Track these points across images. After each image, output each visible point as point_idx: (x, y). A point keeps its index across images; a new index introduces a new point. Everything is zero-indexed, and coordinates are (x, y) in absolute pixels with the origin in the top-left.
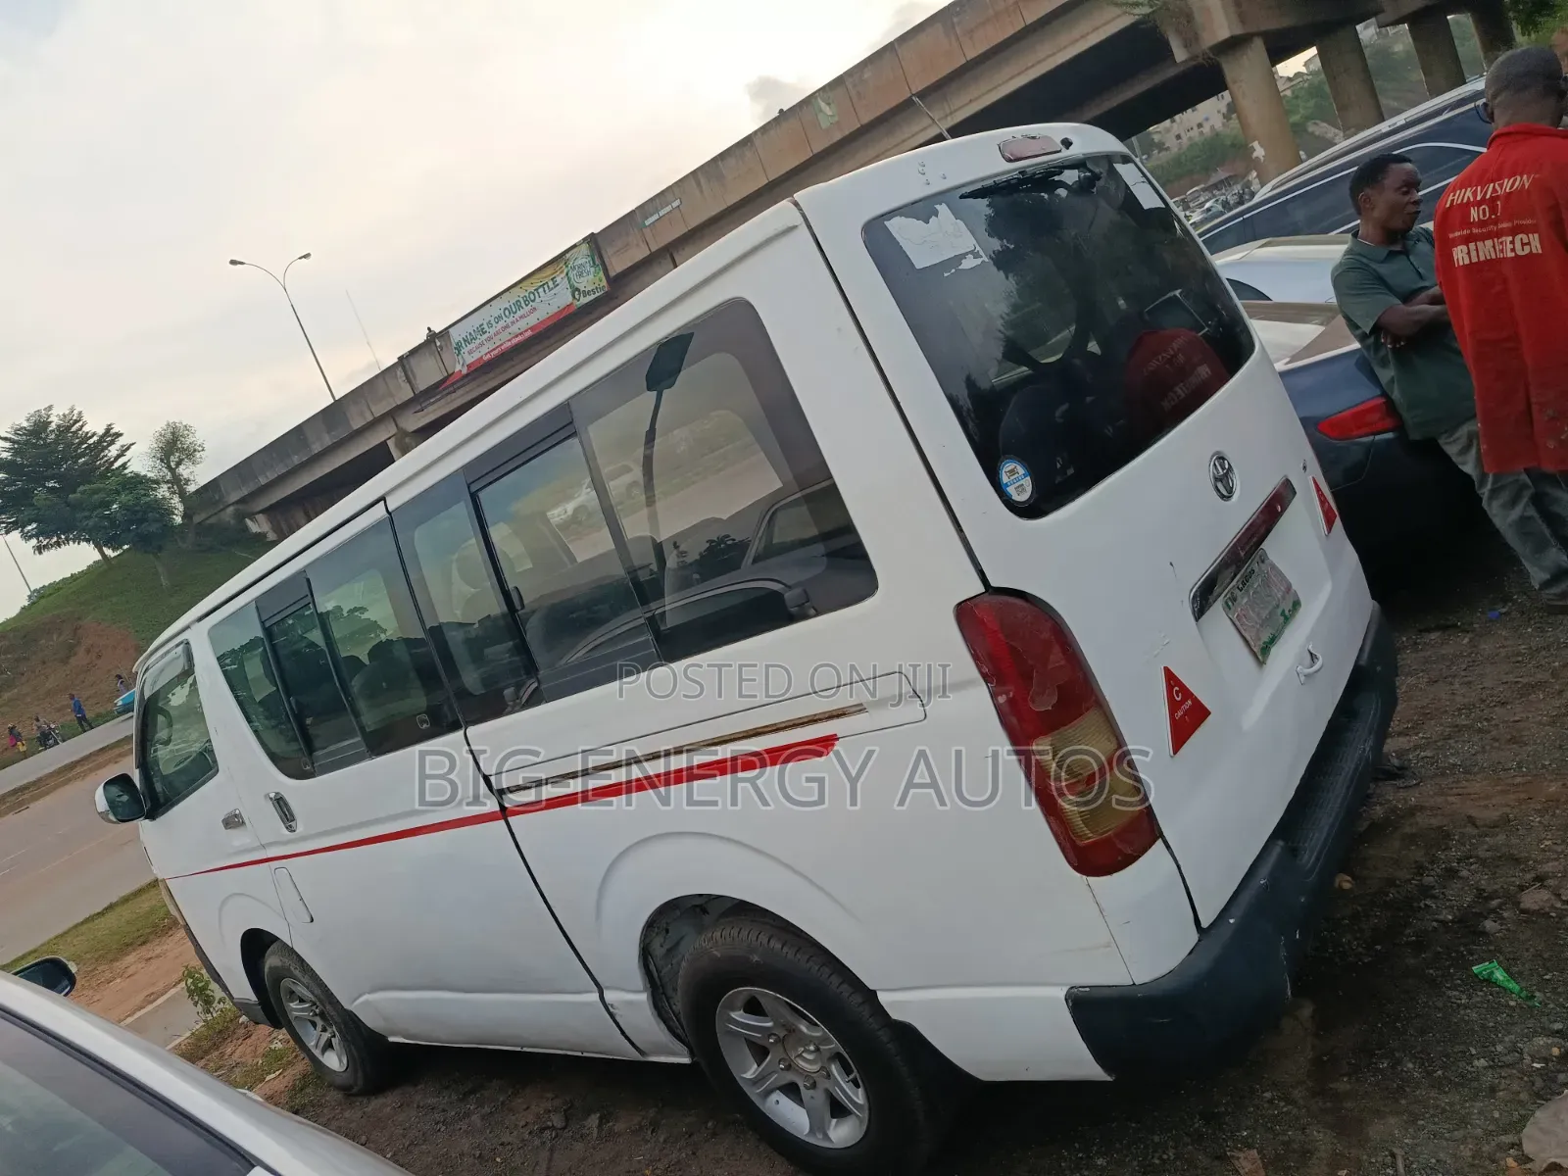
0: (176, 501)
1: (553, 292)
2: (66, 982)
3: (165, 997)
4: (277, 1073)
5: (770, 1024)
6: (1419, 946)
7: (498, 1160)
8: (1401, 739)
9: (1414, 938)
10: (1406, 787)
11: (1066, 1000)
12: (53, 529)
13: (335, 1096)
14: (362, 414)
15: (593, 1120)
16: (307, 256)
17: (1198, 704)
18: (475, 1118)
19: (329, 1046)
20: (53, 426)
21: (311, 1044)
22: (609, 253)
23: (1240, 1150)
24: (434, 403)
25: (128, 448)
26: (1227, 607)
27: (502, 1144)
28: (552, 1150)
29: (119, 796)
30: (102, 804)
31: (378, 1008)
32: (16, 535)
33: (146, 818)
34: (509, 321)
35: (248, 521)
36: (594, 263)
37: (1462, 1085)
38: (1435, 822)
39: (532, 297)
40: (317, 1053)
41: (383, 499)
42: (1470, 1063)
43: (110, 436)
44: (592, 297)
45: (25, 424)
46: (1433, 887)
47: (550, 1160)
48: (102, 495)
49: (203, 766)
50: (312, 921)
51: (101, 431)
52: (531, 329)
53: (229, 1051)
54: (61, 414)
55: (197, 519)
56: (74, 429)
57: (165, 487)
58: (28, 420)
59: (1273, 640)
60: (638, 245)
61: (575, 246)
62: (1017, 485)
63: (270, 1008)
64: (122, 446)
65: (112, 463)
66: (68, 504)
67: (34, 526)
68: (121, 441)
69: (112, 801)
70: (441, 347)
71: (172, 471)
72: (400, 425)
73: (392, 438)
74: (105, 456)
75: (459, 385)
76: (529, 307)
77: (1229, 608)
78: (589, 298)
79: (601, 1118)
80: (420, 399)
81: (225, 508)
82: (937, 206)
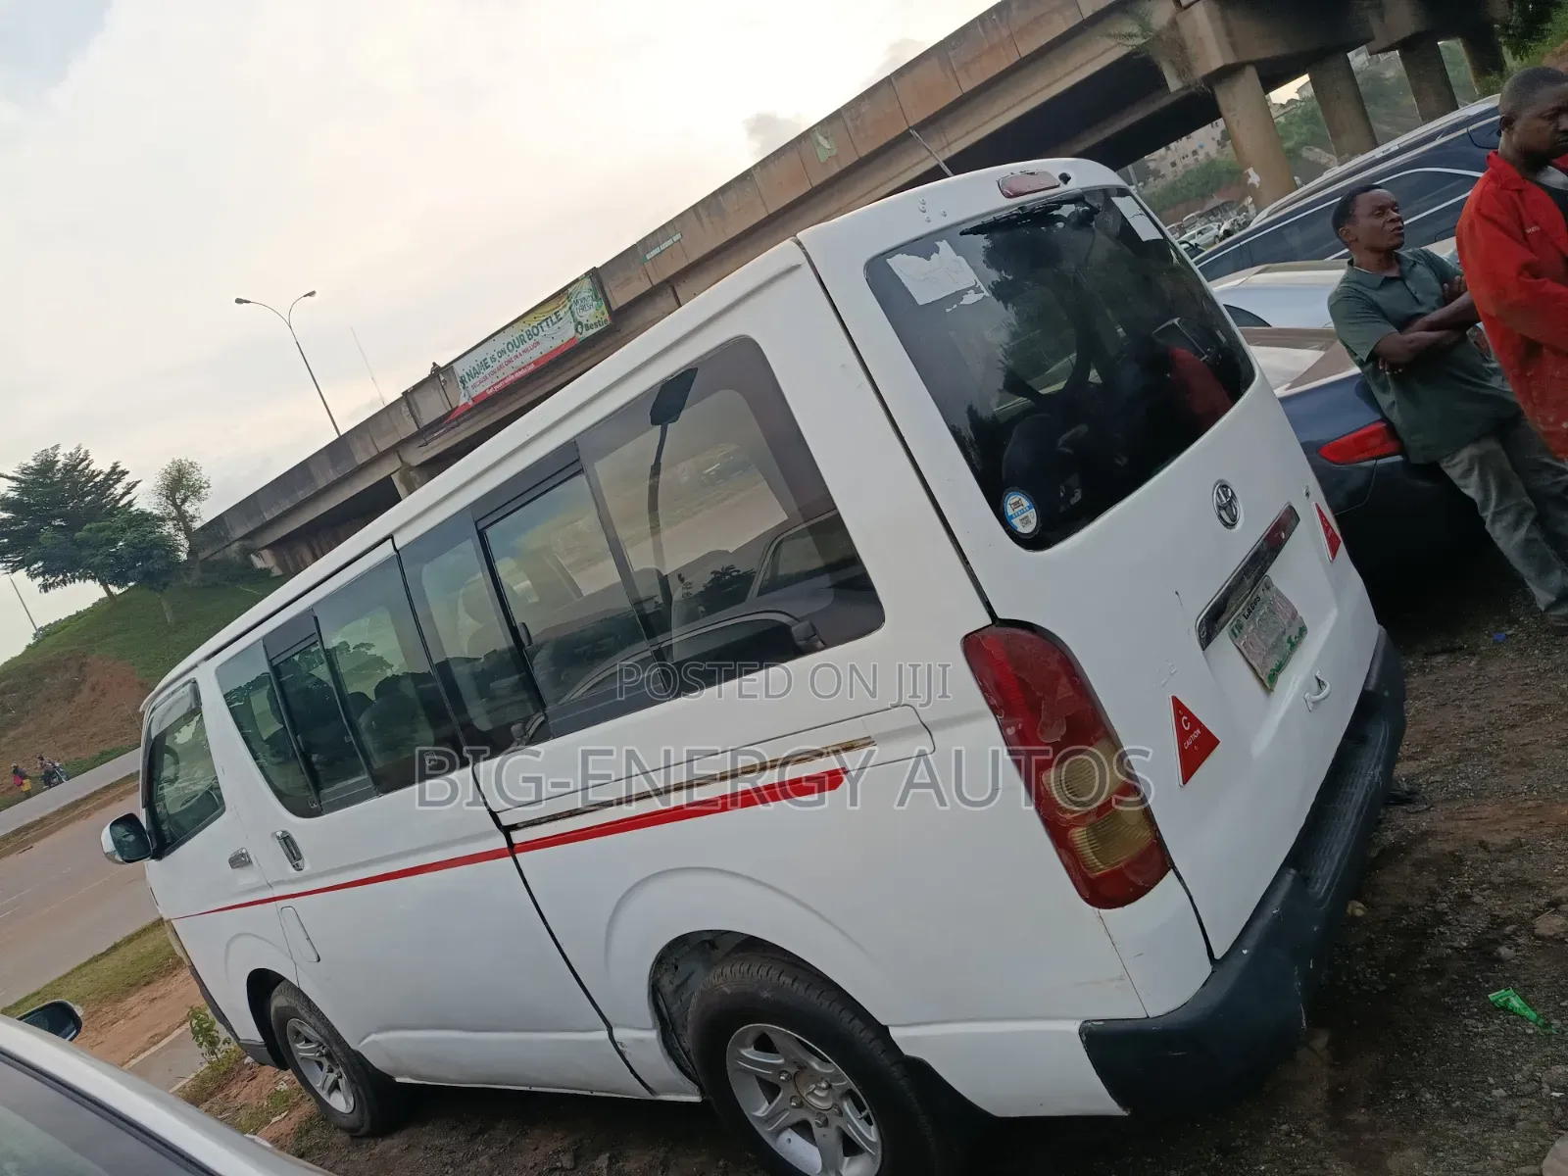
0: (181, 537)
1: (556, 326)
2: (71, 1026)
3: (170, 1038)
4: (283, 1115)
5: (781, 1061)
6: (1434, 974)
8: (1411, 763)
9: (1428, 966)
10: (1416, 812)
11: (1080, 1034)
12: (59, 567)
13: (341, 1138)
14: (367, 450)
15: (603, 1161)
16: (312, 294)
17: (1206, 733)
18: (483, 1159)
19: (335, 1086)
20: (60, 465)
21: (317, 1086)
22: (611, 286)
24: (437, 437)
25: (134, 486)
26: (1234, 635)
29: (127, 835)
30: (108, 844)
31: (383, 1047)
32: (22, 573)
33: (152, 858)
34: (512, 355)
35: (253, 557)
36: (596, 297)
37: (1481, 1116)
38: (1447, 848)
39: (536, 331)
40: (323, 1094)
41: (390, 537)
42: (1489, 1093)
43: (117, 474)
44: (596, 330)
45: (32, 464)
46: (1446, 914)
48: (108, 533)
49: (210, 804)
50: (319, 960)
51: (107, 470)
52: (535, 363)
53: (234, 1092)
54: (68, 453)
55: (202, 556)
56: (80, 468)
57: (171, 524)
58: (35, 460)
59: (1280, 668)
60: (640, 279)
61: (577, 280)
62: (1022, 517)
63: (277, 1050)
64: (128, 484)
65: (118, 501)
66: (74, 542)
67: (41, 564)
68: (127, 479)
69: (118, 843)
70: (445, 381)
71: (178, 508)
72: (404, 459)
73: (397, 473)
74: (111, 494)
75: (462, 419)
76: (532, 342)
77: (1236, 636)
78: (591, 332)
79: (609, 1158)
80: (424, 433)
81: (230, 545)
82: (938, 243)
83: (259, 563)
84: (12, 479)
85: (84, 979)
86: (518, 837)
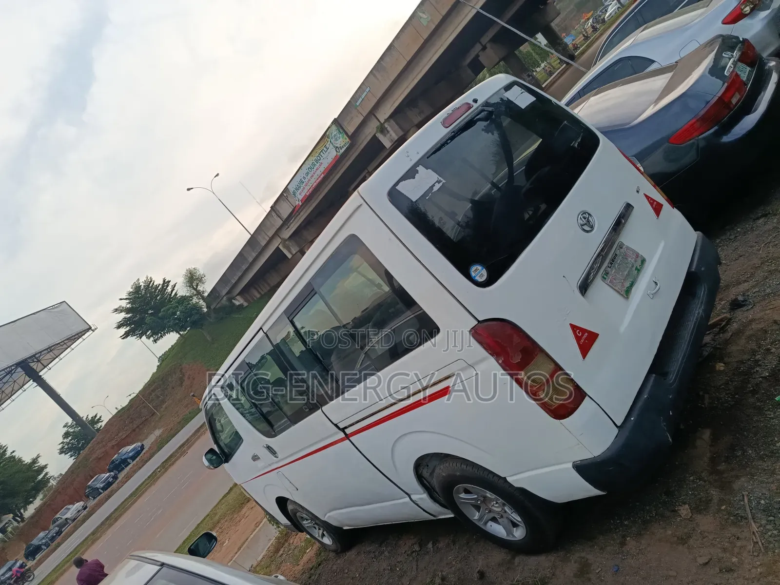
0: (202, 302)
1: (327, 152)
2: (214, 540)
3: (262, 523)
4: (310, 548)
5: (476, 496)
6: (754, 392)
7: (398, 569)
8: (746, 284)
9: (752, 388)
10: (747, 310)
11: (573, 468)
12: (157, 331)
13: (332, 555)
14: (264, 238)
15: (430, 545)
16: (217, 175)
17: (590, 333)
18: (386, 553)
19: (323, 535)
20: (142, 287)
21: (317, 536)
22: (345, 124)
23: (681, 506)
24: (292, 223)
25: (175, 286)
26: (604, 278)
27: (398, 562)
28: (417, 561)
29: (212, 457)
30: (206, 463)
31: (334, 517)
32: (144, 337)
33: (225, 463)
34: (312, 173)
35: (233, 301)
36: (340, 132)
37: (772, 457)
38: (760, 326)
39: (319, 158)
40: (320, 539)
41: (261, 328)
42: (775, 445)
43: (166, 283)
44: (345, 148)
45: (131, 290)
46: (760, 360)
47: (417, 565)
48: (171, 310)
49: (237, 439)
50: (297, 490)
51: (161, 283)
52: (323, 173)
53: (291, 542)
54: (143, 281)
55: (212, 307)
56: (150, 285)
57: (195, 298)
58: (132, 288)
59: (632, 285)
60: (357, 116)
61: (329, 127)
62: (479, 275)
63: (296, 525)
64: (172, 286)
65: (171, 295)
66: (160, 318)
67: (150, 331)
68: (171, 284)
69: (210, 461)
70: (287, 196)
71: (195, 289)
72: (281, 237)
73: (281, 244)
74: (167, 293)
75: (300, 210)
76: (319, 164)
77: (605, 279)
78: (343, 150)
79: (433, 543)
80: (286, 222)
81: (222, 298)
82: (417, 168)
83: (237, 303)
84: (126, 299)
85: (223, 505)
86: (348, 431)
